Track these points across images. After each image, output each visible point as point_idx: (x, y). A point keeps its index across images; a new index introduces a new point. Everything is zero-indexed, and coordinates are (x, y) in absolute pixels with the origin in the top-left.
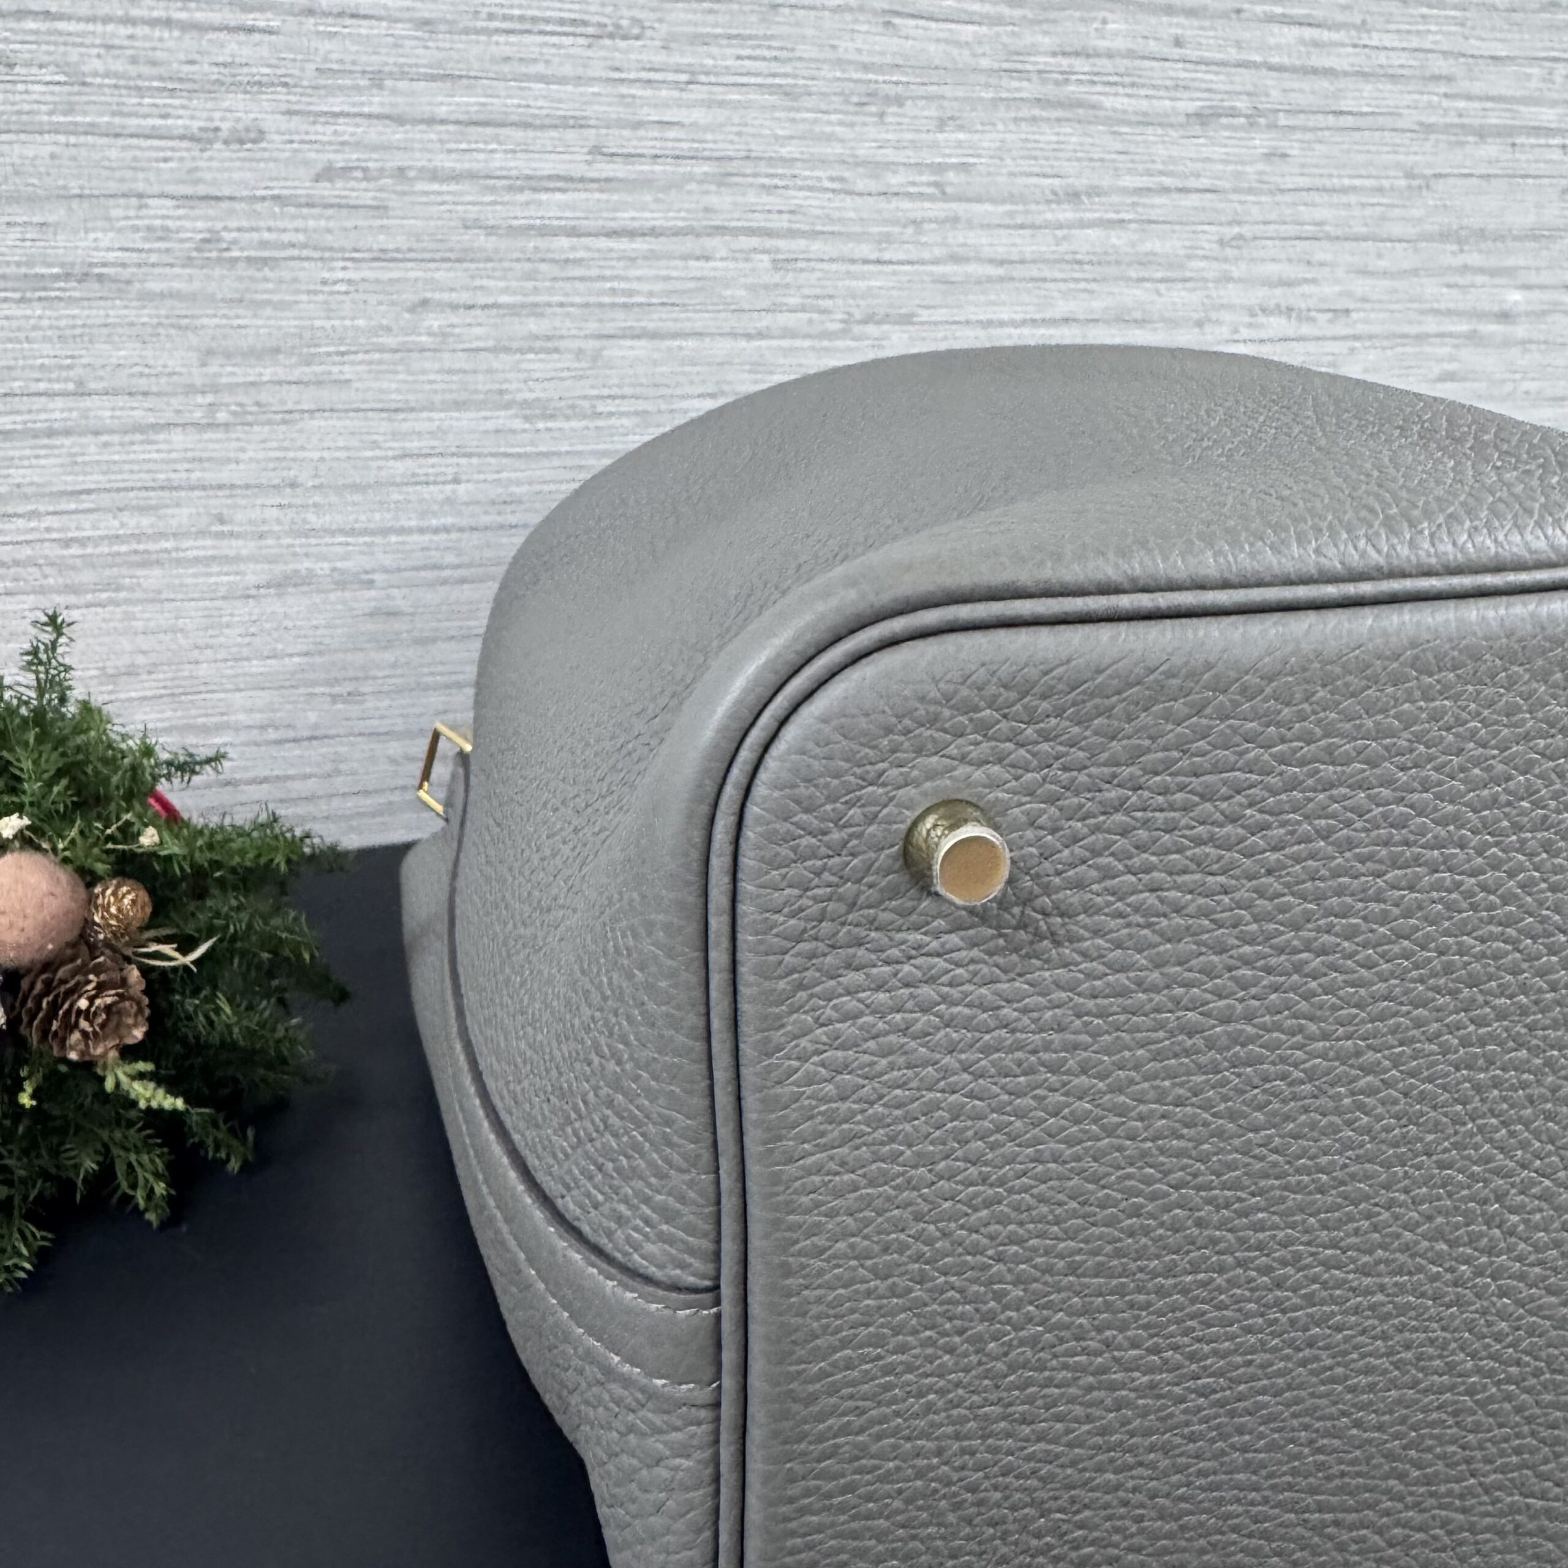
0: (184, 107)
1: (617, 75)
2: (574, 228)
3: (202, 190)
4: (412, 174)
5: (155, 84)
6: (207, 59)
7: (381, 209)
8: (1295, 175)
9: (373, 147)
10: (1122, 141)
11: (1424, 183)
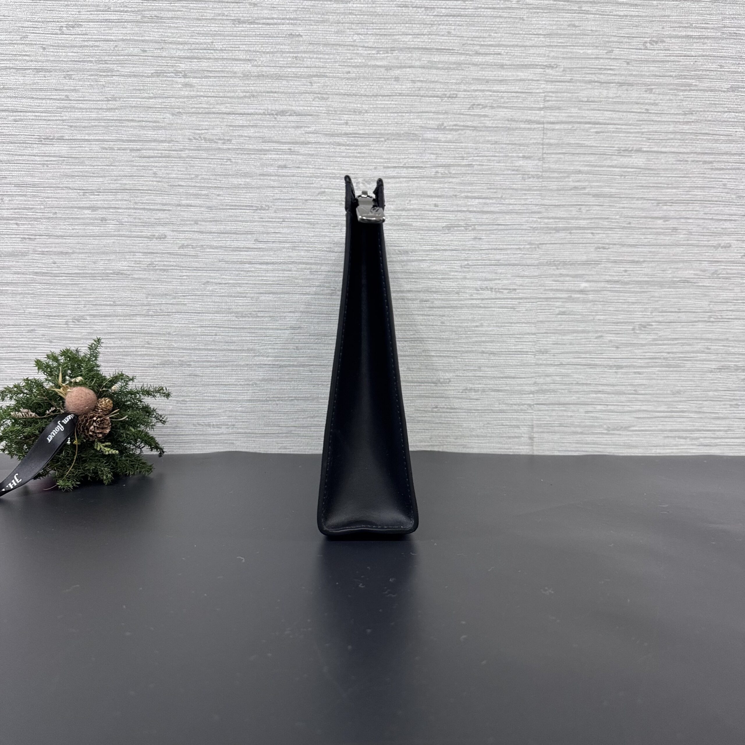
0: (146, 230)
1: (262, 220)
2: (250, 262)
3: (149, 251)
4: (205, 247)
5: (140, 224)
6: (153, 218)
7: (196, 256)
8: (485, 245)
9: (195, 240)
10: (421, 235)
11: (536, 246)
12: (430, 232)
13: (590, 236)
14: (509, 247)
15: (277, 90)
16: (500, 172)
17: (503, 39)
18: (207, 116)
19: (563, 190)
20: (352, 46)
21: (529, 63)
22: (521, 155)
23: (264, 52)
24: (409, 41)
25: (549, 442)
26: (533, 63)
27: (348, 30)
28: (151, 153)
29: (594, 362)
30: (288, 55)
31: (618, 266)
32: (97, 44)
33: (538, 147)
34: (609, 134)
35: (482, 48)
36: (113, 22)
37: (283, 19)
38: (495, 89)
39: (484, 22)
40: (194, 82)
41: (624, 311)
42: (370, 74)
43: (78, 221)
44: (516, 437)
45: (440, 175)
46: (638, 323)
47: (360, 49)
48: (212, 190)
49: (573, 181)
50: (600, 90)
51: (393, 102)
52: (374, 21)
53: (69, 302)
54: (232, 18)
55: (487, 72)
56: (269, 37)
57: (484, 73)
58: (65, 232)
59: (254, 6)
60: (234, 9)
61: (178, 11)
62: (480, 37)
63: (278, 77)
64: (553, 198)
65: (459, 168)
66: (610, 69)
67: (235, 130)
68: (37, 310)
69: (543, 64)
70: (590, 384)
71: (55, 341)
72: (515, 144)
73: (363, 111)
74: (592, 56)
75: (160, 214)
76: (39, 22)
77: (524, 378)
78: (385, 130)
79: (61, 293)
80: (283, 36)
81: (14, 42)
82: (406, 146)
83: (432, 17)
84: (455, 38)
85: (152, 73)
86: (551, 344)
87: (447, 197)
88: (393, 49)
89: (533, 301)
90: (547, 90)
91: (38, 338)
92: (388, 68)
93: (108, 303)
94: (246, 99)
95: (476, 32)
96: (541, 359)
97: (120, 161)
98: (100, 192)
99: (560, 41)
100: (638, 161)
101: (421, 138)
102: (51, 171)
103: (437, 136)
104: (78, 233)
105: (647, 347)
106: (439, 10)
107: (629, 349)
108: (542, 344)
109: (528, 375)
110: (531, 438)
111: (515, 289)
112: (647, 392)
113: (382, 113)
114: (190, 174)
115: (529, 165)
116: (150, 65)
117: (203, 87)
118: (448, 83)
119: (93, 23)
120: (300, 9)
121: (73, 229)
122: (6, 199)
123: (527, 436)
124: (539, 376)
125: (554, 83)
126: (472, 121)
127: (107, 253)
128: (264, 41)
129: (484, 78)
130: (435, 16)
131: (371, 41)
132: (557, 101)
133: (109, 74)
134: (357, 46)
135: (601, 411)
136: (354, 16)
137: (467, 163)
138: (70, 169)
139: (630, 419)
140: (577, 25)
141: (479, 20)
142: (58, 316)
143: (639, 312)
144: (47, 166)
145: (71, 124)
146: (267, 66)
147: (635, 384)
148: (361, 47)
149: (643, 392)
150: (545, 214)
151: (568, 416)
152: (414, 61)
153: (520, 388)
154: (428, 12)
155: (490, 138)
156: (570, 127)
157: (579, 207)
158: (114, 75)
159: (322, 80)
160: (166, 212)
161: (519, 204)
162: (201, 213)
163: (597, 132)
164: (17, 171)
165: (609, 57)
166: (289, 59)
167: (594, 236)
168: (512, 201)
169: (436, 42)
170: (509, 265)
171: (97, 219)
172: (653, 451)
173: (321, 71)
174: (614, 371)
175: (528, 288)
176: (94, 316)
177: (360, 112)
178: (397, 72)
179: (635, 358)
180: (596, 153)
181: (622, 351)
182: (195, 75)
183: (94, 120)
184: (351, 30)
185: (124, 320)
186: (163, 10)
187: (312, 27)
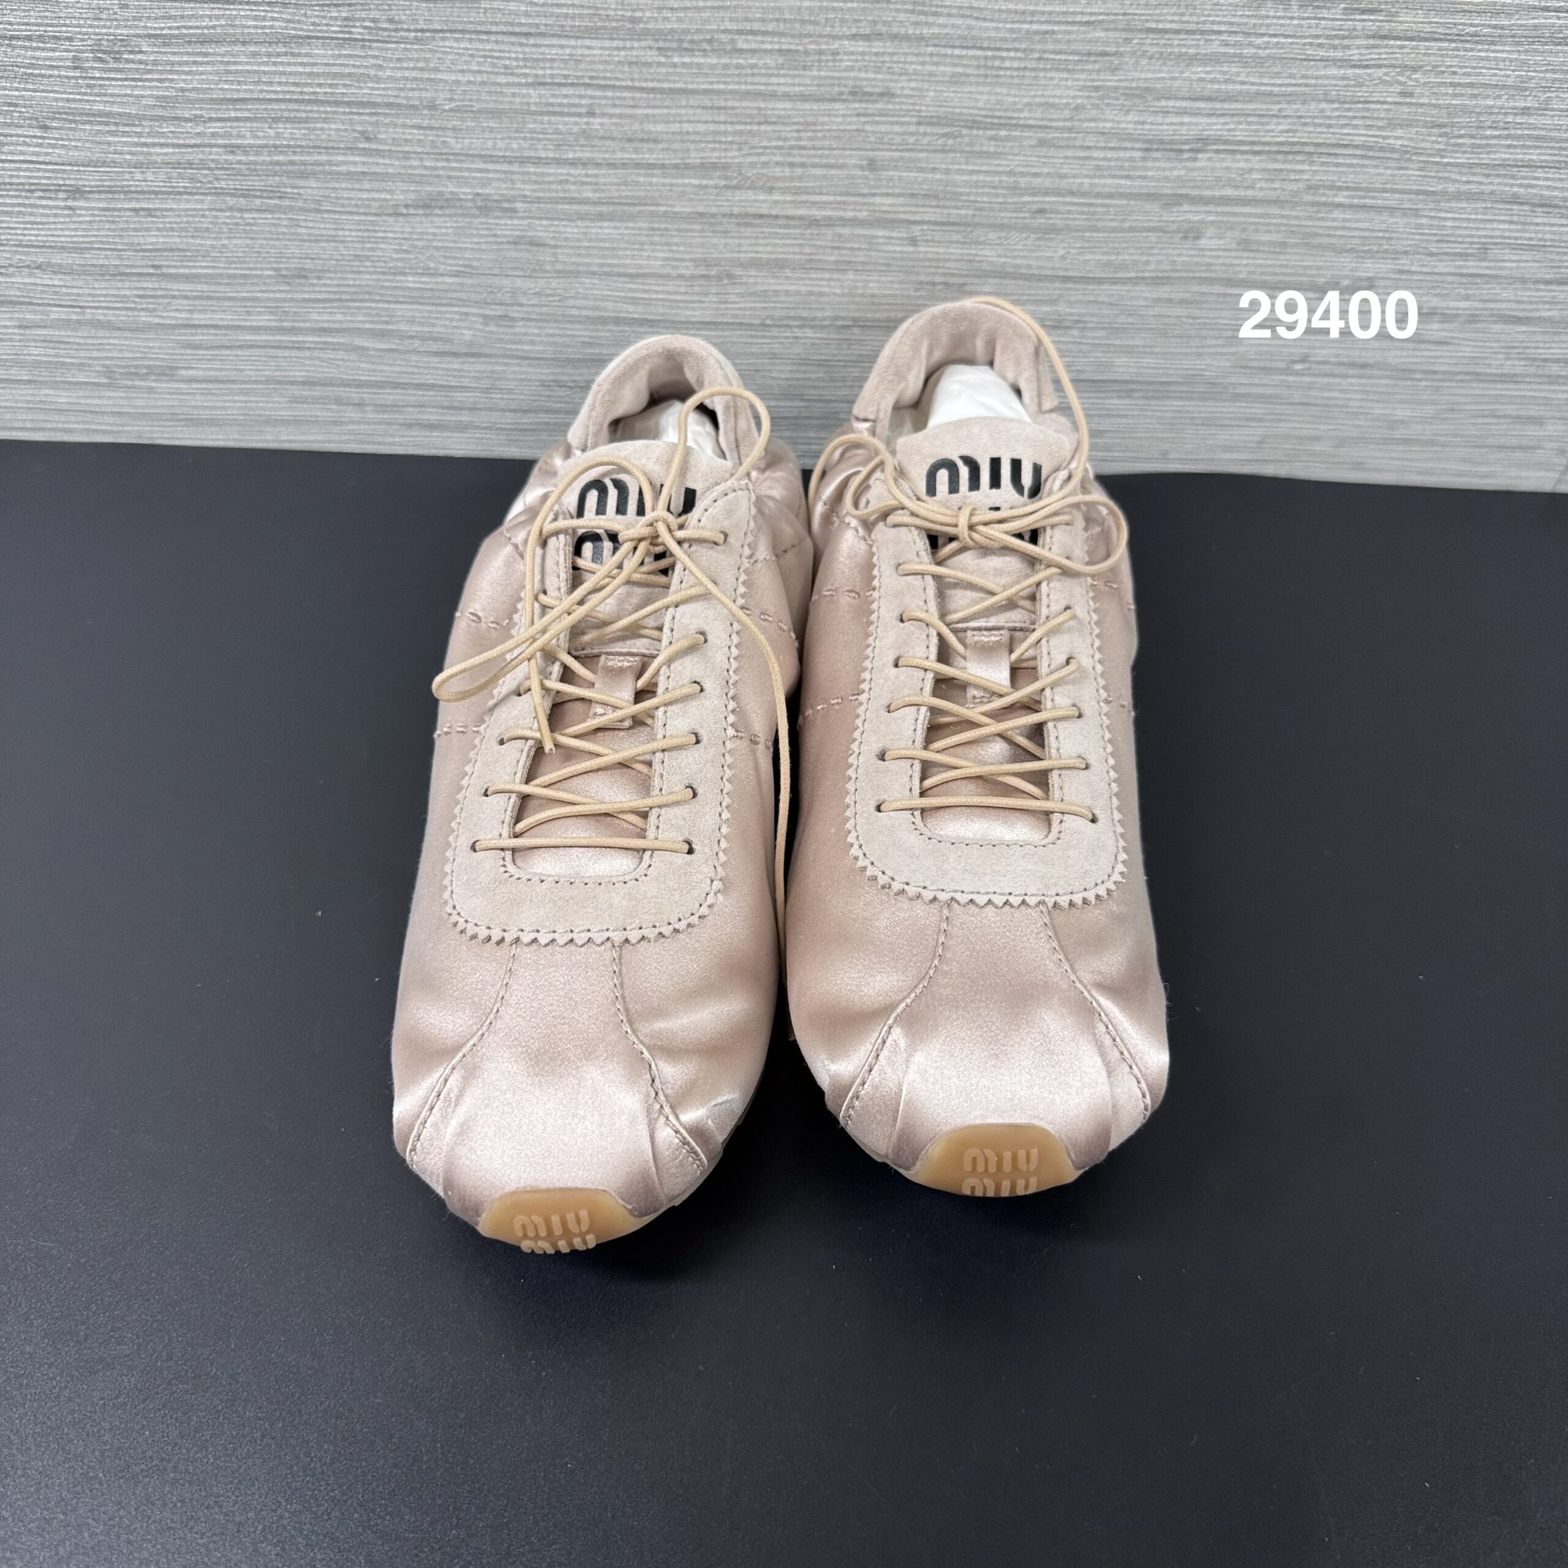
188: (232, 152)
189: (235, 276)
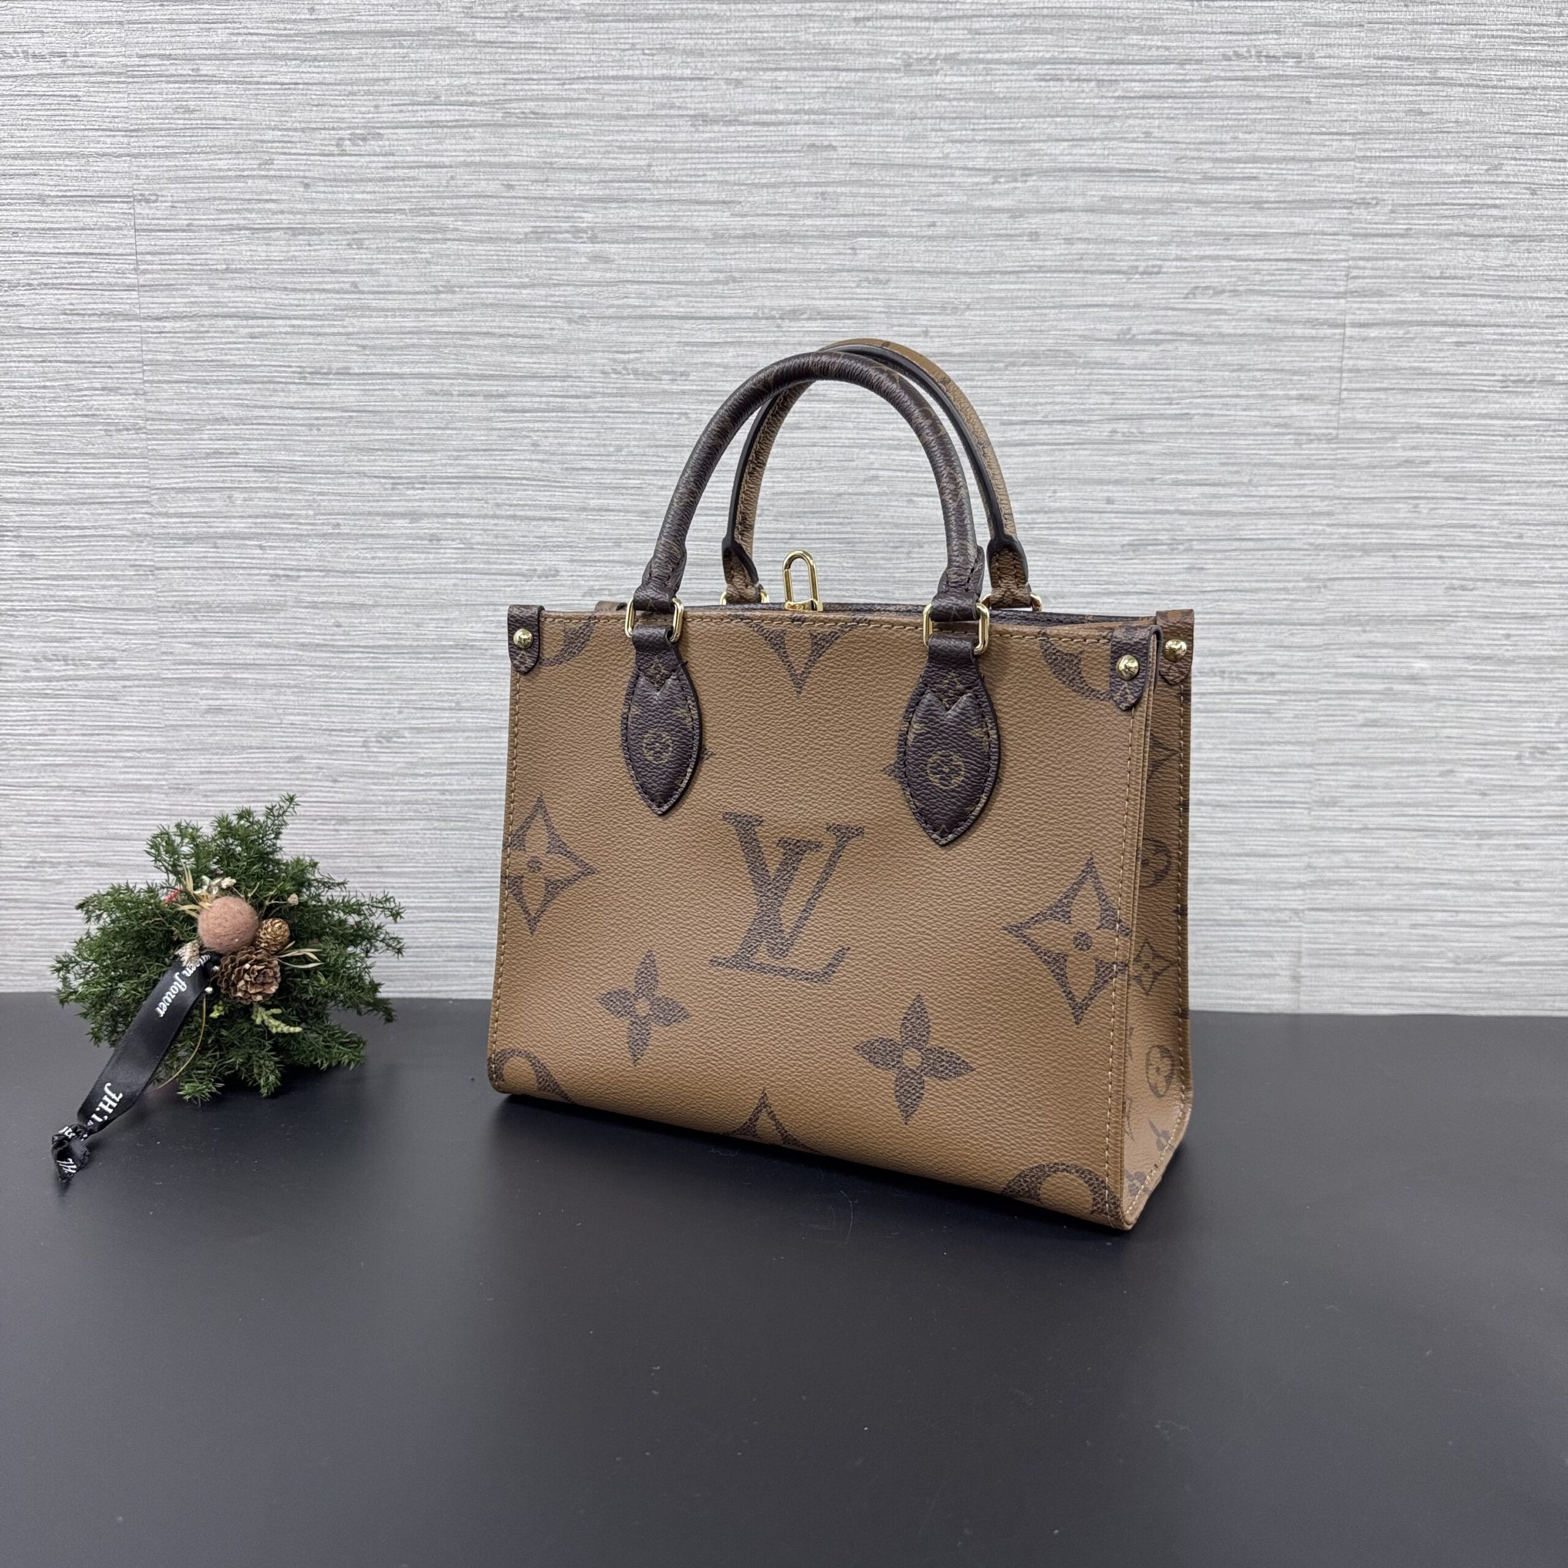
0: (519, 559)
5: (507, 548)
6: (532, 535)
8: (1211, 581)
9: (614, 578)
10: (1076, 563)
11: (1320, 584)
12: (1096, 556)
13: (1436, 563)
14: (1263, 585)
15: (783, 266)
16: (1250, 431)
17: (1263, 146)
18: (640, 323)
19: (1382, 467)
20: (941, 167)
21: (1318, 197)
22: (1293, 393)
23: (756, 185)
24: (1062, 155)
25: (1332, 986)
26: (1325, 197)
27: (934, 133)
28: (527, 402)
29: (1433, 824)
30: (806, 189)
31: (1492, 625)
32: (412, 173)
33: (1331, 375)
34: (1486, 347)
35: (1217, 165)
36: (446, 127)
37: (796, 112)
38: (1241, 252)
39: (1223, 109)
40: (613, 250)
41: (1500, 719)
42: (977, 227)
43: (382, 540)
44: (1265, 976)
45: (1119, 437)
46: (1530, 745)
47: (958, 172)
48: (649, 478)
49: (1404, 448)
50: (1469, 252)
51: (1024, 286)
52: (988, 111)
53: (369, 703)
54: (692, 113)
55: (1227, 219)
56: (768, 152)
57: (1220, 219)
58: (359, 564)
59: (736, 86)
60: (693, 93)
61: (579, 99)
62: (1215, 143)
63: (785, 238)
64: (1359, 484)
65: (1162, 422)
66: (1495, 206)
67: (696, 352)
68: (305, 718)
69: (1347, 197)
70: (1424, 869)
71: (342, 779)
72: (1282, 370)
73: (963, 307)
74: (1455, 179)
75: (546, 527)
76: (295, 130)
77: (1286, 856)
78: (1006, 345)
79: (353, 686)
80: (795, 148)
81: (246, 173)
82: (1049, 378)
83: (1113, 101)
84: (1159, 145)
85: (526, 234)
86: (1344, 787)
87: (1135, 483)
88: (1027, 173)
89: (1309, 697)
90: (1356, 255)
91: (309, 773)
92: (1016, 213)
93: (446, 705)
94: (721, 287)
95: (1205, 132)
96: (1322, 818)
97: (464, 419)
98: (426, 483)
99: (1387, 146)
100: (1545, 403)
101: (1081, 360)
102: (327, 438)
103: (1116, 355)
104: (383, 565)
105: (1545, 793)
106: (1127, 84)
107: (1508, 797)
108: (1327, 786)
109: (1293, 851)
110: (1296, 978)
111: (1273, 674)
112: (1539, 885)
113: (1001, 309)
114: (604, 445)
115: (1311, 415)
116: (523, 216)
117: (631, 262)
118: (1142, 242)
119: (407, 131)
120: (832, 90)
121: (373, 558)
122: (239, 496)
123: (1288, 973)
124: (1316, 852)
125: (1371, 241)
126: (1190, 323)
127: (443, 607)
128: (757, 160)
129: (1219, 230)
130: (1118, 97)
131: (981, 156)
132: (1375, 277)
133: (439, 236)
134: (951, 167)
135: (1445, 924)
136: (947, 103)
137: (1178, 412)
138: (364, 435)
139: (1502, 939)
140: (1425, 110)
141: (1214, 106)
142: (349, 731)
143: (1533, 721)
144: (319, 430)
145: (365, 342)
146: (762, 215)
147: (1517, 868)
148: (961, 168)
149: (1532, 885)
150: (1344, 518)
151: (1373, 934)
152: (1071, 198)
153: (1276, 876)
154: (1104, 89)
155: (1229, 358)
156: (1401, 332)
157: (1414, 502)
158: (449, 240)
159: (876, 242)
160: (558, 523)
161: (1287, 497)
162: (628, 525)
163: (1458, 344)
164: (258, 440)
165: (1492, 179)
166: (809, 199)
167: (1443, 562)
168: (1271, 491)
169: (1119, 155)
170: (1262, 623)
171: (421, 538)
172: (1547, 1005)
173: (875, 223)
174: (1474, 842)
175: (1300, 670)
176: (419, 730)
177: (955, 309)
178: (1035, 222)
179: (1519, 817)
180: (1455, 387)
181: (1495, 801)
182: (614, 236)
183: (409, 333)
184: (939, 133)
185: (476, 738)
186: (547, 100)
187: (857, 128)
188: (443, 794)
189: (427, 873)
